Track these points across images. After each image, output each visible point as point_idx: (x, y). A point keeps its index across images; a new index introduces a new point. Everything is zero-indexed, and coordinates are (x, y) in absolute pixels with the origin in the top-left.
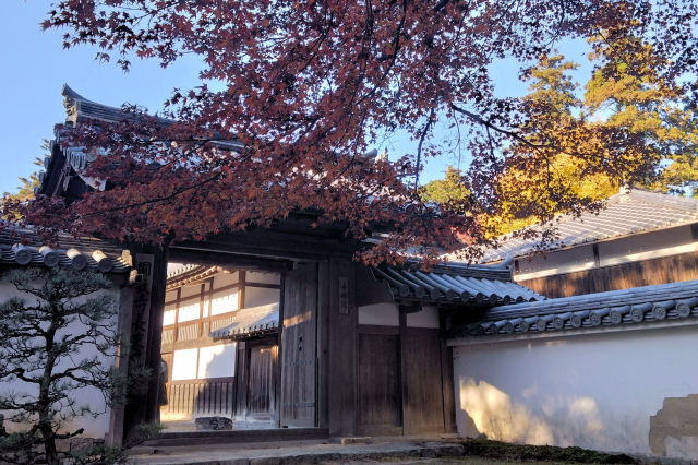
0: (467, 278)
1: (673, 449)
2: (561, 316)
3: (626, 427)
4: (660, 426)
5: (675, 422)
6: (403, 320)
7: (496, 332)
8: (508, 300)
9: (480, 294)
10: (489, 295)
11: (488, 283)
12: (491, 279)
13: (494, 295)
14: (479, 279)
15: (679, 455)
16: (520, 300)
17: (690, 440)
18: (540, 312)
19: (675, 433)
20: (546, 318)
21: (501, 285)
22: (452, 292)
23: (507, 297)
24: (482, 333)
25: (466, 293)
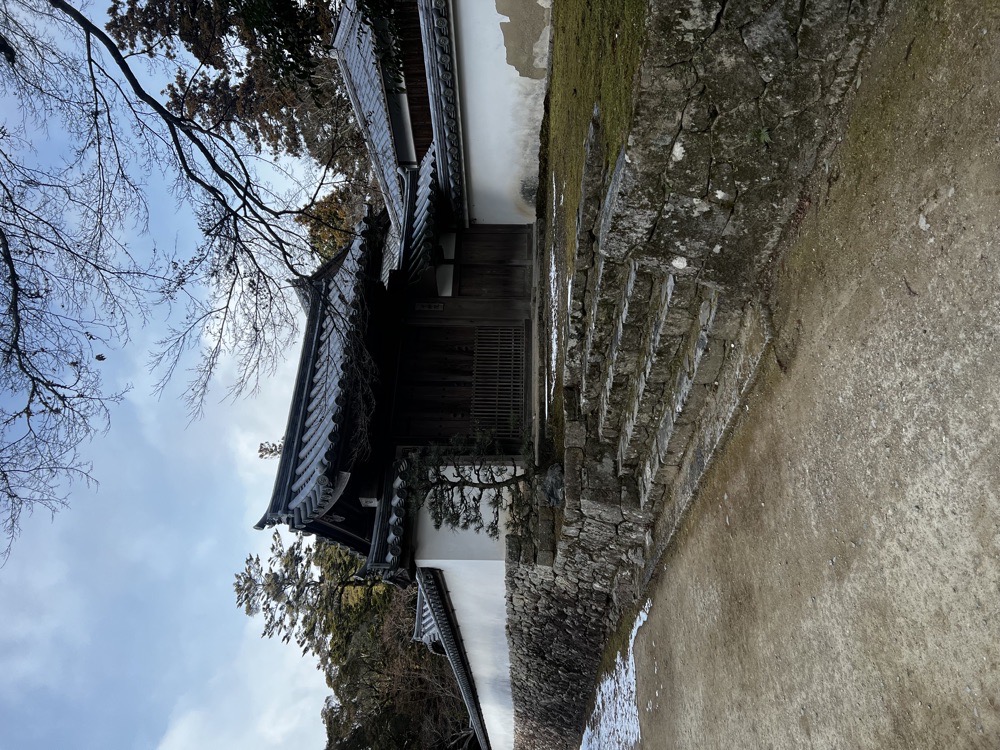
0: (416, 208)
1: (542, 63)
2: (447, 135)
3: (528, 94)
4: (527, 70)
5: (524, 59)
6: (449, 262)
7: (459, 186)
8: (434, 175)
9: (429, 197)
10: (429, 190)
11: (420, 191)
12: (417, 188)
13: (430, 186)
14: (417, 197)
15: (546, 59)
16: (434, 165)
17: (536, 50)
18: (443, 150)
19: (531, 59)
20: (448, 147)
21: (422, 179)
22: (427, 219)
23: (432, 175)
24: (460, 199)
25: (428, 209)
